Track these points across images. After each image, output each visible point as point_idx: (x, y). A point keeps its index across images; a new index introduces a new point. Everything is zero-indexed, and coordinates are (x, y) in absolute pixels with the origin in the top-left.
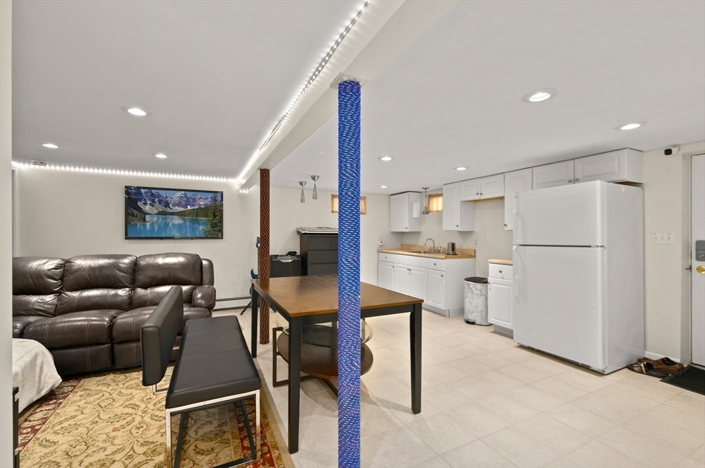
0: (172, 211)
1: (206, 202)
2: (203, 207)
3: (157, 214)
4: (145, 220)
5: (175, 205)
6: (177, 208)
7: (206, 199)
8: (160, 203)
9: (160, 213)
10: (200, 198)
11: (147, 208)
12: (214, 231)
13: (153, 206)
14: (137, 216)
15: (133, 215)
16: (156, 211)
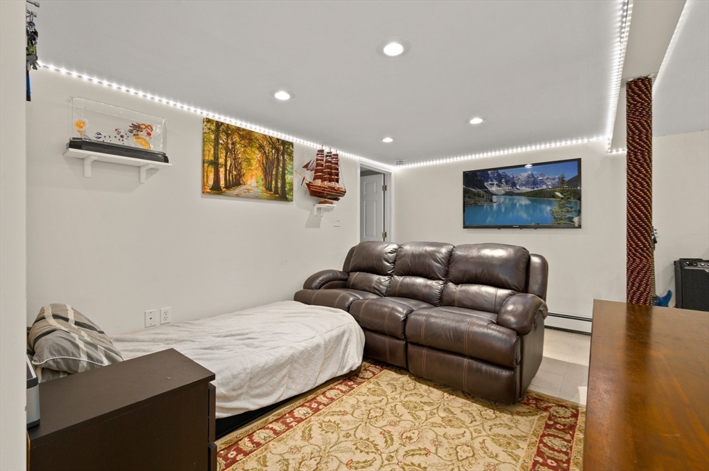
0: (519, 192)
1: (554, 182)
2: (550, 187)
3: (503, 195)
4: (491, 201)
5: (522, 185)
6: (524, 188)
7: (554, 179)
8: (507, 184)
9: (507, 194)
10: (548, 178)
11: (494, 189)
12: (562, 211)
13: (499, 186)
14: (483, 197)
15: (479, 196)
16: (503, 192)
